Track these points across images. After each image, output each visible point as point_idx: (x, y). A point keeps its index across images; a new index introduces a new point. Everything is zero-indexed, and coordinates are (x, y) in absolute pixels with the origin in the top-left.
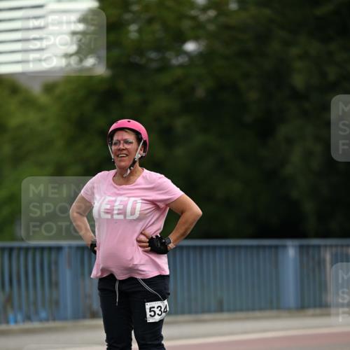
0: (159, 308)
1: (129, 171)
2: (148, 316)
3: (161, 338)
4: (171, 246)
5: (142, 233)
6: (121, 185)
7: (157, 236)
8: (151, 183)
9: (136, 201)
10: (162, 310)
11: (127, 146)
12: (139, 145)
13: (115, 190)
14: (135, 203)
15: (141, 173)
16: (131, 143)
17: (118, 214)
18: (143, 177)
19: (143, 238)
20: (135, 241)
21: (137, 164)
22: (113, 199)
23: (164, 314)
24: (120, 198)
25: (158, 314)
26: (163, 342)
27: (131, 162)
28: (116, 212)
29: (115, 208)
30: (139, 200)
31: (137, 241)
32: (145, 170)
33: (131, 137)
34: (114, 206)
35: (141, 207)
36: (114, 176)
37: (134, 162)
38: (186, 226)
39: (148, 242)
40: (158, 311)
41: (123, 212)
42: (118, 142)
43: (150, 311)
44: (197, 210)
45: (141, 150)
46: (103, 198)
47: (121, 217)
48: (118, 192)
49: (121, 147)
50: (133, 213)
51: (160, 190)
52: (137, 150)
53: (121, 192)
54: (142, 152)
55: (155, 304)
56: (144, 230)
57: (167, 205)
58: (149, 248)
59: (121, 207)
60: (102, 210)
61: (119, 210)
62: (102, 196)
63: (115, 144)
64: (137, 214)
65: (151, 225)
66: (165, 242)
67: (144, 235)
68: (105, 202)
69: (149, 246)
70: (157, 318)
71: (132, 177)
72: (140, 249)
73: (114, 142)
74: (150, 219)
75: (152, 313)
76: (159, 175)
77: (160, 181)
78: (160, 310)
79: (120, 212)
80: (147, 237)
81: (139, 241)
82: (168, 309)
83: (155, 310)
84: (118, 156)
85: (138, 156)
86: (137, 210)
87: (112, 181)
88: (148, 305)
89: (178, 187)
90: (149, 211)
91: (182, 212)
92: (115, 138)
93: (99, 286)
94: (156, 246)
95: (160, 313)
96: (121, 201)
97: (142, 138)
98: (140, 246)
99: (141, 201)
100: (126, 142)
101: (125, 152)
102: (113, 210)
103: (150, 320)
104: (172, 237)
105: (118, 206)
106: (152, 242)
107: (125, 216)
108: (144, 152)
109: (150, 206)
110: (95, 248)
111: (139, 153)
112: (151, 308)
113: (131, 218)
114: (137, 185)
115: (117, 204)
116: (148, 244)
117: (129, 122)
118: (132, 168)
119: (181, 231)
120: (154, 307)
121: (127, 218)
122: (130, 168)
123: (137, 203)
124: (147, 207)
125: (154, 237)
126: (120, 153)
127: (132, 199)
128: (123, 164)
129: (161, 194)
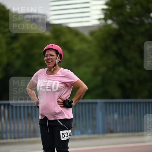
0: (67, 134)
1: (53, 69)
2: (61, 137)
3: (68, 148)
4: (73, 104)
5: (59, 98)
6: (50, 75)
8: (64, 74)
9: (57, 82)
10: (68, 135)
11: (51, 57)
12: (57, 56)
14: (56, 83)
15: (59, 69)
16: (53, 55)
17: (48, 89)
18: (60, 71)
19: (60, 100)
20: (56, 102)
21: (57, 65)
23: (69, 137)
24: (49, 81)
25: (66, 136)
26: (68, 150)
27: (54, 65)
28: (47, 88)
30: (58, 82)
32: (61, 68)
33: (53, 53)
35: (59, 86)
36: (47, 71)
37: (55, 64)
38: (80, 95)
39: (63, 102)
41: (50, 88)
43: (62, 135)
44: (86, 87)
45: (59, 58)
47: (50, 90)
48: (48, 78)
49: (49, 58)
50: (55, 88)
51: (68, 77)
52: (57, 58)
53: (50, 78)
54: (59, 59)
55: (65, 132)
56: (60, 96)
58: (63, 105)
59: (50, 85)
61: (48, 87)
63: (46, 56)
64: (57, 89)
65: (64, 94)
66: (70, 103)
67: (61, 99)
68: (42, 83)
69: (63, 104)
70: (65, 138)
71: (55, 71)
72: (59, 106)
73: (46, 55)
74: (63, 91)
75: (63, 136)
76: (68, 70)
77: (68, 73)
78: (67, 135)
79: (49, 88)
80: (62, 100)
81: (58, 102)
83: (64, 134)
85: (57, 61)
86: (57, 87)
87: (46, 73)
88: (61, 132)
89: (76, 76)
91: (78, 88)
92: (46, 54)
94: (66, 104)
95: (67, 136)
96: (50, 82)
97: (58, 53)
98: (59, 104)
99: (59, 82)
100: (51, 55)
101: (51, 60)
102: (46, 87)
103: (62, 139)
104: (74, 100)
105: (48, 85)
106: (64, 102)
107: (51, 90)
108: (60, 59)
109: (63, 85)
111: (58, 60)
112: (63, 133)
113: (54, 90)
114: (57, 75)
116: (62, 103)
117: (52, 45)
118: (54, 67)
119: (78, 97)
120: (64, 133)
121: (53, 90)
122: (53, 67)
123: (57, 83)
124: (62, 86)
125: (66, 100)
126: (48, 60)
127: (55, 82)
128: (50, 66)
129: (68, 79)
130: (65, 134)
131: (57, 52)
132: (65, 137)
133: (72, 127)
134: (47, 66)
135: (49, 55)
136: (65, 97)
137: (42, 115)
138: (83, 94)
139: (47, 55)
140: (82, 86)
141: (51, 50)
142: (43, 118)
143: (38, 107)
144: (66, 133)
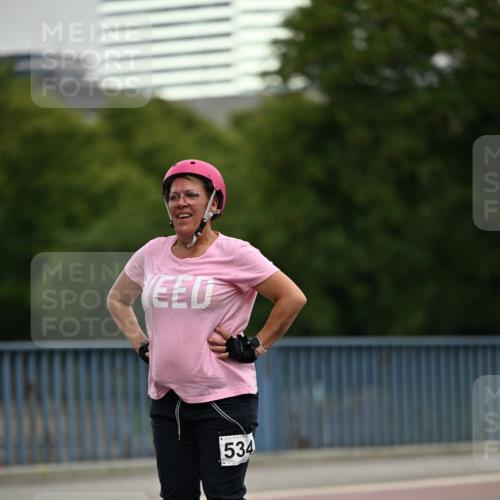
0: (240, 445)
1: (195, 239)
2: (223, 456)
3: (243, 490)
4: (260, 349)
5: (215, 330)
6: (184, 258)
7: (239, 336)
8: (230, 254)
9: (206, 281)
10: (245, 448)
11: (190, 201)
12: (209, 198)
13: (176, 266)
14: (204, 284)
15: (214, 239)
16: (197, 195)
17: (179, 301)
18: (218, 246)
19: (217, 338)
20: (206, 346)
21: (208, 227)
22: (172, 278)
23: (247, 455)
24: (181, 277)
25: (238, 454)
26: (245, 497)
27: (198, 226)
28: (175, 298)
29: (174, 292)
30: (210, 280)
31: (209, 342)
32: (221, 236)
33: (195, 187)
34: (172, 290)
35: (214, 291)
36: (174, 245)
37: (203, 225)
38: (282, 319)
39: (226, 345)
40: (237, 450)
41: (186, 298)
42: (177, 196)
43: (226, 449)
44: (298, 294)
45: (213, 205)
46: (157, 277)
47: (184, 306)
48: (179, 268)
49: (181, 202)
50: (201, 300)
51: (242, 265)
52: (207, 204)
53: (184, 268)
54: (215, 209)
55: (234, 439)
56: (218, 326)
57: (255, 288)
58: (227, 354)
59: (183, 290)
60: (155, 295)
61: (180, 294)
62: (155, 274)
63: (173, 198)
64: (207, 301)
65: (229, 319)
66: (250, 345)
67: (219, 333)
68: (159, 283)
69: (226, 351)
70: (236, 461)
71: (200, 246)
72: (213, 355)
73: (171, 195)
74: (228, 307)
75: (229, 453)
76: (241, 242)
77: (242, 250)
78: (241, 448)
79: (181, 298)
80: (224, 337)
81: (212, 343)
82: (254, 448)
84: (178, 217)
85: (208, 215)
86: (207, 295)
87: (170, 253)
88: (223, 441)
90: (225, 296)
91: (276, 299)
92: (173, 190)
93: (151, 412)
94: (238, 351)
95: (241, 452)
96: (183, 282)
97: (213, 188)
98: (214, 351)
99: (213, 281)
100: (189, 195)
101: (187, 210)
102: (171, 295)
103: (226, 463)
104: (261, 337)
105: (178, 288)
106: (231, 343)
107: (189, 304)
108: (218, 208)
109: (228, 289)
110: (147, 354)
111: (211, 210)
112: (227, 445)
113: (199, 307)
114: (207, 257)
115: (177, 285)
116: (225, 348)
117: (193, 163)
118: (199, 234)
119: (275, 327)
120: (232, 444)
121: (193, 307)
122: (196, 233)
123: (206, 284)
124: (223, 291)
125: (235, 337)
126: (180, 211)
127: (200, 279)
128: (185, 228)
129: (244, 270)
130: (233, 447)
131: (207, 183)
132: (236, 456)
133: (256, 425)
134: (177, 228)
135: (182, 195)
136: (233, 328)
137: (158, 386)
138: (290, 316)
139: (176, 193)
140: (288, 293)
141: (189, 179)
142: (162, 396)
143: (147, 360)
144: (237, 444)
